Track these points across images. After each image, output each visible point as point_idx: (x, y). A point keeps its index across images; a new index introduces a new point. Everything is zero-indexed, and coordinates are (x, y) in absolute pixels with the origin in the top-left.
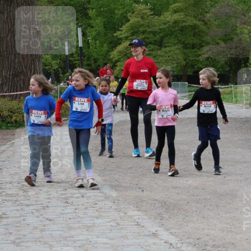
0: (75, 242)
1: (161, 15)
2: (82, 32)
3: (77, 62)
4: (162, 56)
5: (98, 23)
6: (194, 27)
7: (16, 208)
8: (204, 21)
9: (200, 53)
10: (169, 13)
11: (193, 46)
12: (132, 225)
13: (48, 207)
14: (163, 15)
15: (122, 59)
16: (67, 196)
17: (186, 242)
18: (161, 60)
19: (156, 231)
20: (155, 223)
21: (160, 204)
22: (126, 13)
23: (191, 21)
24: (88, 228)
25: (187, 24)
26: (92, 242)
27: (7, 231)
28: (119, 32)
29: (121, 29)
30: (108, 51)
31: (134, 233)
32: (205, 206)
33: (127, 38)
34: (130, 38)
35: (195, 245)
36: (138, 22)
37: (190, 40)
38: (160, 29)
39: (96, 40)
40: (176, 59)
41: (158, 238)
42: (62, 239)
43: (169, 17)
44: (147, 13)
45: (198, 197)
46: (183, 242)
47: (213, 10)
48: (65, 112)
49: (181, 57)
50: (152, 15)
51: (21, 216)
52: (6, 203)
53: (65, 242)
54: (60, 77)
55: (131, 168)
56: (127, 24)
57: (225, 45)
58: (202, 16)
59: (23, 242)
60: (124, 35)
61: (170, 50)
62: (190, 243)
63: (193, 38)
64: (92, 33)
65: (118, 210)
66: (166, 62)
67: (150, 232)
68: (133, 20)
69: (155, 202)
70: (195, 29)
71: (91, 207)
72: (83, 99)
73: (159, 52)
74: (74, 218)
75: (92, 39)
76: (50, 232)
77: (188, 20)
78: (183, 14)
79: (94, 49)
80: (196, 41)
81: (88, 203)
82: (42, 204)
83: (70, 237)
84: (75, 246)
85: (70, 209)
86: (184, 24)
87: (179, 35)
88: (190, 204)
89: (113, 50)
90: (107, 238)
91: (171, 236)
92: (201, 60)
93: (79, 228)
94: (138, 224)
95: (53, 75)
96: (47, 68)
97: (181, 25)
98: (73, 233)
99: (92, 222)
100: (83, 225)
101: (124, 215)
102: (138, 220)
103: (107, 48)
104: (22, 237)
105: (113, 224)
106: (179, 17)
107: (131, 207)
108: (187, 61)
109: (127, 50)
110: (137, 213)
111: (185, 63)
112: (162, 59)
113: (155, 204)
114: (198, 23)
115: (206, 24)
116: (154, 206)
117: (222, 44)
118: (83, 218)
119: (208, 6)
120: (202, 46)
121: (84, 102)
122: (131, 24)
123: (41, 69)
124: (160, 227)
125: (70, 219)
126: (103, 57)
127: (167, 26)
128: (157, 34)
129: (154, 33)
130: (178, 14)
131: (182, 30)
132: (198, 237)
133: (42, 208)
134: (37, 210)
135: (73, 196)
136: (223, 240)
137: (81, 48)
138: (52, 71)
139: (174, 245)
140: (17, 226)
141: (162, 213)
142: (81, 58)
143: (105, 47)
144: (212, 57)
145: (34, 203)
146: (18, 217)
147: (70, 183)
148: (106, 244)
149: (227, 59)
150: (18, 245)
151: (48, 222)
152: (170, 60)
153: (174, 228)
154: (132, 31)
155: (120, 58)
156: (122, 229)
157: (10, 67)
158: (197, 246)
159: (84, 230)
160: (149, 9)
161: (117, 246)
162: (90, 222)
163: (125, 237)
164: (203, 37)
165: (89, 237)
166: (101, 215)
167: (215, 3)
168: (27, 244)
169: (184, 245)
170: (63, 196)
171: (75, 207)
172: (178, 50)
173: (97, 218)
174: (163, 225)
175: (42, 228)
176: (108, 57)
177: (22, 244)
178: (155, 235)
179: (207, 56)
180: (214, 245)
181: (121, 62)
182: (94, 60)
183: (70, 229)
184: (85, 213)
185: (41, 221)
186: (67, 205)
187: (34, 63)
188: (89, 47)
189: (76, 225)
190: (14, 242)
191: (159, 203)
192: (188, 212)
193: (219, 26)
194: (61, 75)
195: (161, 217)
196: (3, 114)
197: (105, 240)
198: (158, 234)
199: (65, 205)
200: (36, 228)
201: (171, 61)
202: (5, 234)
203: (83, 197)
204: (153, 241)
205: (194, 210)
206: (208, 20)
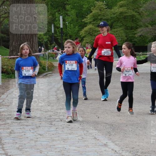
0: (56, 148)
1: (112, 8)
2: (63, 18)
3: (59, 37)
5: (73, 13)
6: (133, 16)
7: (20, 127)
8: (138, 13)
9: (136, 32)
10: (117, 7)
11: (132, 28)
12: (92, 139)
13: (39, 127)
14: (113, 8)
15: (87, 36)
16: (51, 120)
17: (125, 150)
19: (107, 143)
20: (106, 137)
21: (109, 126)
22: (90, 7)
23: (131, 12)
24: (64, 140)
25: (128, 14)
26: (67, 149)
27: (14, 141)
28: (86, 19)
29: (87, 17)
30: (79, 31)
31: (93, 144)
32: (137, 128)
33: (90, 23)
34: (93, 23)
35: (131, 152)
36: (98, 13)
37: (130, 24)
38: (111, 18)
39: (71, 24)
40: (121, 36)
41: (107, 147)
42: (48, 147)
43: (117, 10)
44: (103, 7)
45: (133, 122)
46: (123, 150)
47: (145, 6)
48: (51, 68)
49: (124, 35)
50: (106, 8)
51: (22, 132)
52: (14, 124)
53: (50, 149)
54: (48, 46)
55: (91, 103)
56: (91, 14)
57: (151, 27)
58: (137, 10)
59: (24, 148)
60: (88, 21)
61: (117, 30)
62: (128, 151)
63: (131, 23)
64: (69, 19)
65: (83, 129)
67: (103, 143)
68: (94, 11)
70: (133, 17)
71: (66, 127)
72: (72, 62)
74: (56, 134)
75: (69, 23)
76: (41, 142)
77: (129, 12)
78: (126, 8)
79: (69, 30)
80: (134, 25)
81: (64, 125)
82: (36, 125)
83: (53, 146)
84: (56, 152)
85: (53, 129)
86: (126, 14)
87: (123, 21)
88: (128, 126)
89: (81, 30)
90: (76, 146)
91: (116, 146)
92: (136, 37)
93: (58, 140)
94: (95, 138)
95: (44, 45)
96: (40, 40)
97: (124, 15)
98: (54, 143)
99: (67, 136)
100: (61, 139)
101: (86, 132)
102: (96, 136)
103: (78, 29)
104: (23, 145)
105: (80, 138)
106: (123, 10)
107: (91, 127)
108: (127, 37)
109: (90, 30)
110: (94, 131)
111: (126, 38)
113: (106, 126)
114: (135, 14)
115: (140, 14)
117: (150, 27)
118: (61, 134)
119: (142, 3)
120: (137, 28)
121: (73, 63)
122: (93, 14)
123: (37, 41)
124: (109, 140)
125: (53, 134)
126: (75, 34)
127: (116, 15)
128: (109, 20)
129: (107, 20)
130: (123, 8)
131: (125, 18)
132: (132, 147)
133: (36, 127)
134: (33, 129)
135: (55, 120)
136: (148, 149)
137: (62, 28)
138: (43, 42)
139: (118, 151)
140: (20, 139)
141: (110, 131)
142: (61, 34)
143: (77, 28)
144: (143, 35)
145: (31, 124)
146: (21, 133)
147: (54, 112)
148: (75, 150)
149: (152, 37)
150: (21, 150)
151: (40, 136)
152: (117, 36)
153: (117, 141)
154: (94, 18)
155: (86, 35)
156: (85, 141)
157: (17, 40)
158: (132, 152)
159: (61, 142)
160: (104, 5)
161: (82, 152)
162: (65, 136)
163: (87, 146)
164: (138, 22)
165: (65, 146)
166: (72, 133)
167: (146, 2)
168: (26, 150)
169: (124, 152)
170: (49, 120)
171: (56, 127)
172: (123, 31)
173: (70, 134)
174: (111, 139)
175: (36, 140)
176: (78, 35)
177: (23, 150)
178: (105, 145)
179: (140, 34)
180: (143, 152)
181: (87, 37)
182: (69, 36)
183: (53, 140)
184: (62, 131)
185: (35, 136)
186: (51, 126)
187: (33, 38)
188: (67, 28)
189: (57, 138)
190: (18, 148)
192: (126, 131)
193: (148, 16)
194: (49, 45)
195: (110, 134)
196: (13, 69)
197: (74, 148)
198: (108, 145)
199: (50, 125)
200: (32, 140)
202: (13, 143)
203: (61, 121)
204: (105, 149)
205: (131, 130)
206: (142, 12)
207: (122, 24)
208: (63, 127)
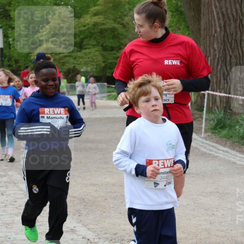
1: (81, 18)
2: (3, 33)
4: (82, 58)
6: (113, 30)
8: (122, 24)
9: (118, 55)
10: (89, 16)
11: (112, 49)
14: (83, 17)
17: (102, 238)
18: (81, 62)
19: (75, 227)
20: (73, 219)
23: (110, 24)
24: (7, 225)
25: (106, 27)
26: (11, 239)
32: (122, 203)
35: (112, 240)
37: (110, 43)
38: (80, 31)
40: (95, 60)
41: (76, 234)
43: (88, 19)
45: (115, 194)
46: (100, 237)
49: (100, 58)
58: (121, 20)
61: (90, 51)
62: (107, 239)
64: (13, 34)
66: (86, 64)
67: (68, 228)
69: (73, 199)
70: (113, 32)
71: (11, 205)
73: (79, 54)
75: (13, 41)
77: (108, 23)
78: (102, 16)
79: (15, 51)
81: (7, 201)
86: (103, 27)
87: (98, 37)
88: (108, 200)
91: (89, 232)
97: (100, 27)
99: (11, 219)
100: (2, 223)
106: (98, 20)
108: (106, 63)
111: (104, 65)
112: (81, 60)
113: (74, 200)
114: (116, 26)
115: (124, 26)
116: (73, 203)
118: (2, 215)
119: (127, 9)
120: (120, 49)
124: (78, 223)
126: (24, 58)
127: (86, 28)
130: (97, 17)
131: (102, 32)
132: (115, 232)
137: (2, 49)
139: (91, 240)
141: (81, 209)
142: (2, 58)
152: (90, 61)
153: (91, 224)
159: (2, 227)
162: (9, 219)
164: (122, 39)
165: (8, 234)
167: (133, 7)
169: (101, 240)
172: (98, 52)
174: (81, 221)
176: (29, 59)
178: (73, 231)
182: (15, 61)
184: (4, 210)
188: (10, 48)
191: (78, 200)
192: (105, 208)
195: (80, 213)
198: (76, 230)
201: (91, 63)
203: (3, 195)
204: (71, 237)
205: (112, 206)
206: (127, 23)
207: (97, 42)
208: (5, 204)
